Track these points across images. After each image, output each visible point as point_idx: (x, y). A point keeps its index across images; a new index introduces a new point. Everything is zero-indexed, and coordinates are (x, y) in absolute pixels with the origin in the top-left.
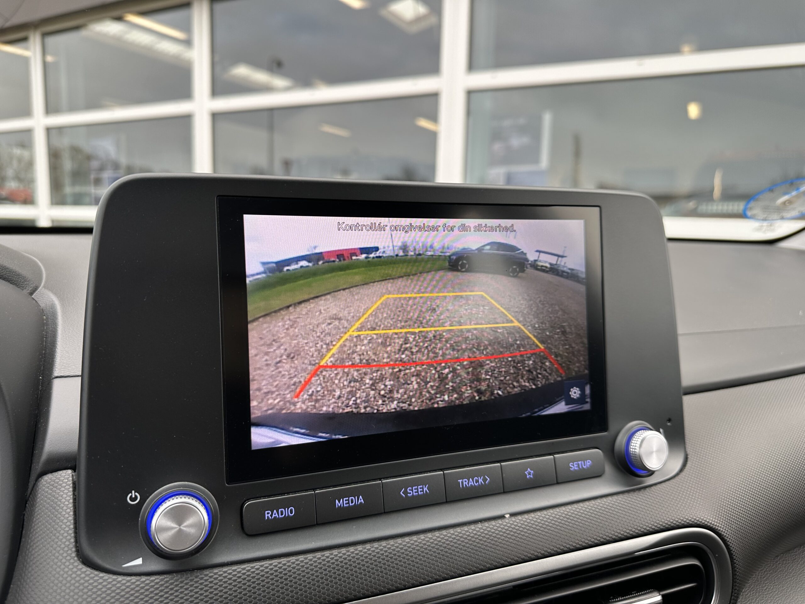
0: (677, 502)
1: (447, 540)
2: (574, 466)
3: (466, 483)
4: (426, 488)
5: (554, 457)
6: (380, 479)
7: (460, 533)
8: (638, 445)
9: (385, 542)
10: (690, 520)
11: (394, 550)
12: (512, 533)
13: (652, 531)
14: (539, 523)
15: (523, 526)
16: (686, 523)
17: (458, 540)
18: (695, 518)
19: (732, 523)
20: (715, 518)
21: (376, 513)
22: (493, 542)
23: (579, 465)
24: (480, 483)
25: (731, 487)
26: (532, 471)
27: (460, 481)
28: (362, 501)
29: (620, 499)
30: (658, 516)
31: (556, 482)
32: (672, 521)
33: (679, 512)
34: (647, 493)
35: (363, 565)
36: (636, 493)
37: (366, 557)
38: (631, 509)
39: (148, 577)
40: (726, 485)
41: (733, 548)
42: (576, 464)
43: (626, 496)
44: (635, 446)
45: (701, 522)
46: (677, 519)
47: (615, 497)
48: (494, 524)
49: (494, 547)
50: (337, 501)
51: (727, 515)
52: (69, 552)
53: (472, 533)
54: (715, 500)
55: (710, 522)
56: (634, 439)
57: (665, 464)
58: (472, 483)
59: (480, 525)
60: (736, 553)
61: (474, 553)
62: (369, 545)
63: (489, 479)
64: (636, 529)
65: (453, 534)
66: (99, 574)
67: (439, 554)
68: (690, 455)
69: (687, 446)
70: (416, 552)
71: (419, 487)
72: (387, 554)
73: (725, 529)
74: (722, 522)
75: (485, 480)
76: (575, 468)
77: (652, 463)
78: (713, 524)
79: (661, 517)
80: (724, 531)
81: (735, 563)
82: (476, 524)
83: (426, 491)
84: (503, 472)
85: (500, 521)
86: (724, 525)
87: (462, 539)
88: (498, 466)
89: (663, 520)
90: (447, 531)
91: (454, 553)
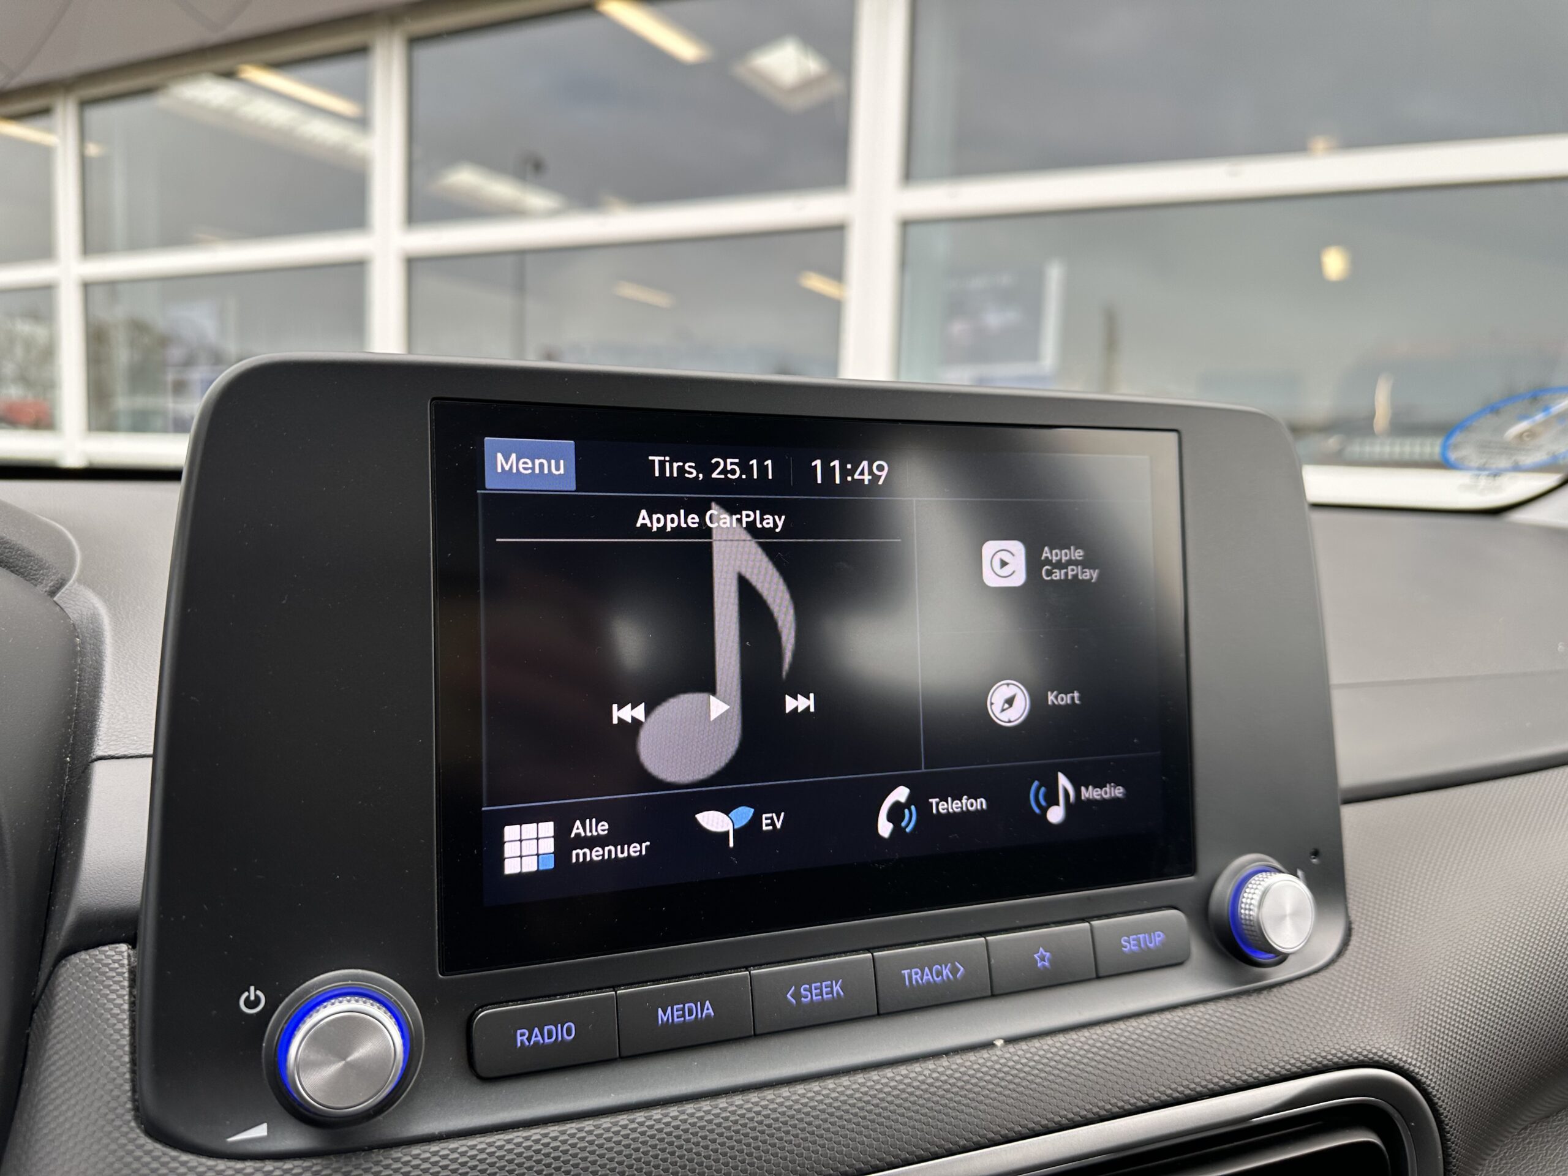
0: (1333, 1017)
1: (880, 1091)
2: (1130, 943)
3: (918, 977)
4: (838, 987)
5: (1091, 926)
6: (747, 968)
7: (906, 1077)
8: (1255, 902)
9: (756, 1094)
10: (1360, 1053)
11: (774, 1110)
12: (1009, 1078)
13: (1285, 1075)
14: (1063, 1057)
15: (1032, 1064)
16: (1351, 1060)
17: (903, 1091)
18: (1368, 1048)
19: (1442, 1060)
20: (1408, 1050)
21: (738, 1035)
22: (971, 1095)
23: (1138, 940)
24: (945, 978)
25: (1436, 987)
26: (1048, 954)
27: (906, 972)
28: (711, 1011)
29: (1221, 1010)
30: (1297, 1043)
31: (1094, 975)
32: (1324, 1054)
33: (1338, 1036)
34: (1275, 999)
35: (714, 1141)
36: (1252, 998)
37: (719, 1125)
38: (1244, 1030)
39: (279, 1164)
40: (1427, 982)
41: (1445, 1109)
42: (1134, 940)
43: (1232, 1004)
44: (1251, 904)
45: (1381, 1057)
46: (1334, 1052)
47: (1211, 1006)
48: (973, 1058)
49: (974, 1104)
50: (660, 1011)
51: (1432, 1042)
52: (120, 1111)
53: (930, 1076)
54: (1408, 1013)
55: (1399, 1056)
56: (1248, 890)
57: (1308, 940)
58: (930, 977)
59: (944, 1061)
60: (1450, 1119)
61: (933, 1118)
62: (724, 1100)
63: (962, 969)
64: (1255, 1070)
65: (892, 1079)
66: (179, 1157)
67: (864, 1118)
68: (1357, 923)
69: (1350, 905)
70: (818, 1115)
71: (824, 984)
72: (760, 1118)
73: (1429, 1072)
74: (1422, 1056)
75: (954, 971)
76: (1133, 948)
77: (1283, 938)
78: (1405, 1062)
79: (1304, 1046)
80: (1426, 1075)
81: (1449, 1140)
82: (939, 1059)
83: (837, 991)
84: (991, 955)
85: (985, 1054)
86: (1425, 1064)
87: (910, 1090)
88: (980, 944)
89: (1307, 1053)
90: (880, 1073)
91: (894, 1117)
